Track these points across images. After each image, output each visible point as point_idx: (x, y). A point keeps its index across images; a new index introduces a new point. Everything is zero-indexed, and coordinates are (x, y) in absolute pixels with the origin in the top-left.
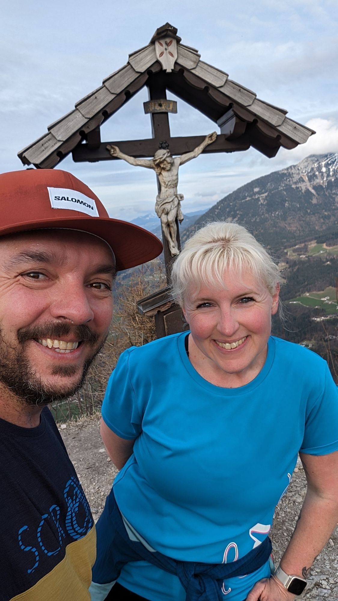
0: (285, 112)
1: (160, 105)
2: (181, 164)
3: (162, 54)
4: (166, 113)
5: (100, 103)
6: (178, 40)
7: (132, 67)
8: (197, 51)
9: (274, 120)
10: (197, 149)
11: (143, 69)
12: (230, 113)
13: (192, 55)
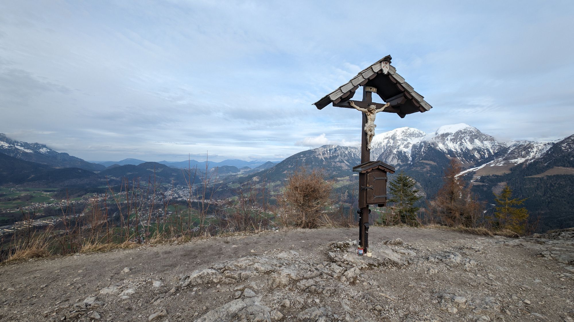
0: (423, 97)
1: (371, 89)
2: (377, 113)
3: (384, 67)
4: (371, 92)
5: (359, 81)
6: (390, 62)
7: (372, 70)
8: (395, 68)
9: (419, 99)
10: (382, 108)
11: (376, 71)
12: (402, 94)
13: (394, 69)
